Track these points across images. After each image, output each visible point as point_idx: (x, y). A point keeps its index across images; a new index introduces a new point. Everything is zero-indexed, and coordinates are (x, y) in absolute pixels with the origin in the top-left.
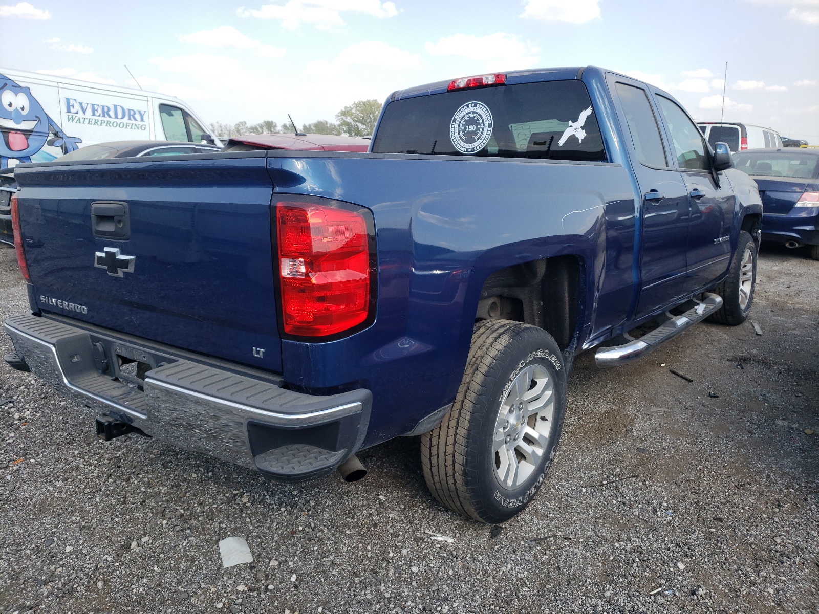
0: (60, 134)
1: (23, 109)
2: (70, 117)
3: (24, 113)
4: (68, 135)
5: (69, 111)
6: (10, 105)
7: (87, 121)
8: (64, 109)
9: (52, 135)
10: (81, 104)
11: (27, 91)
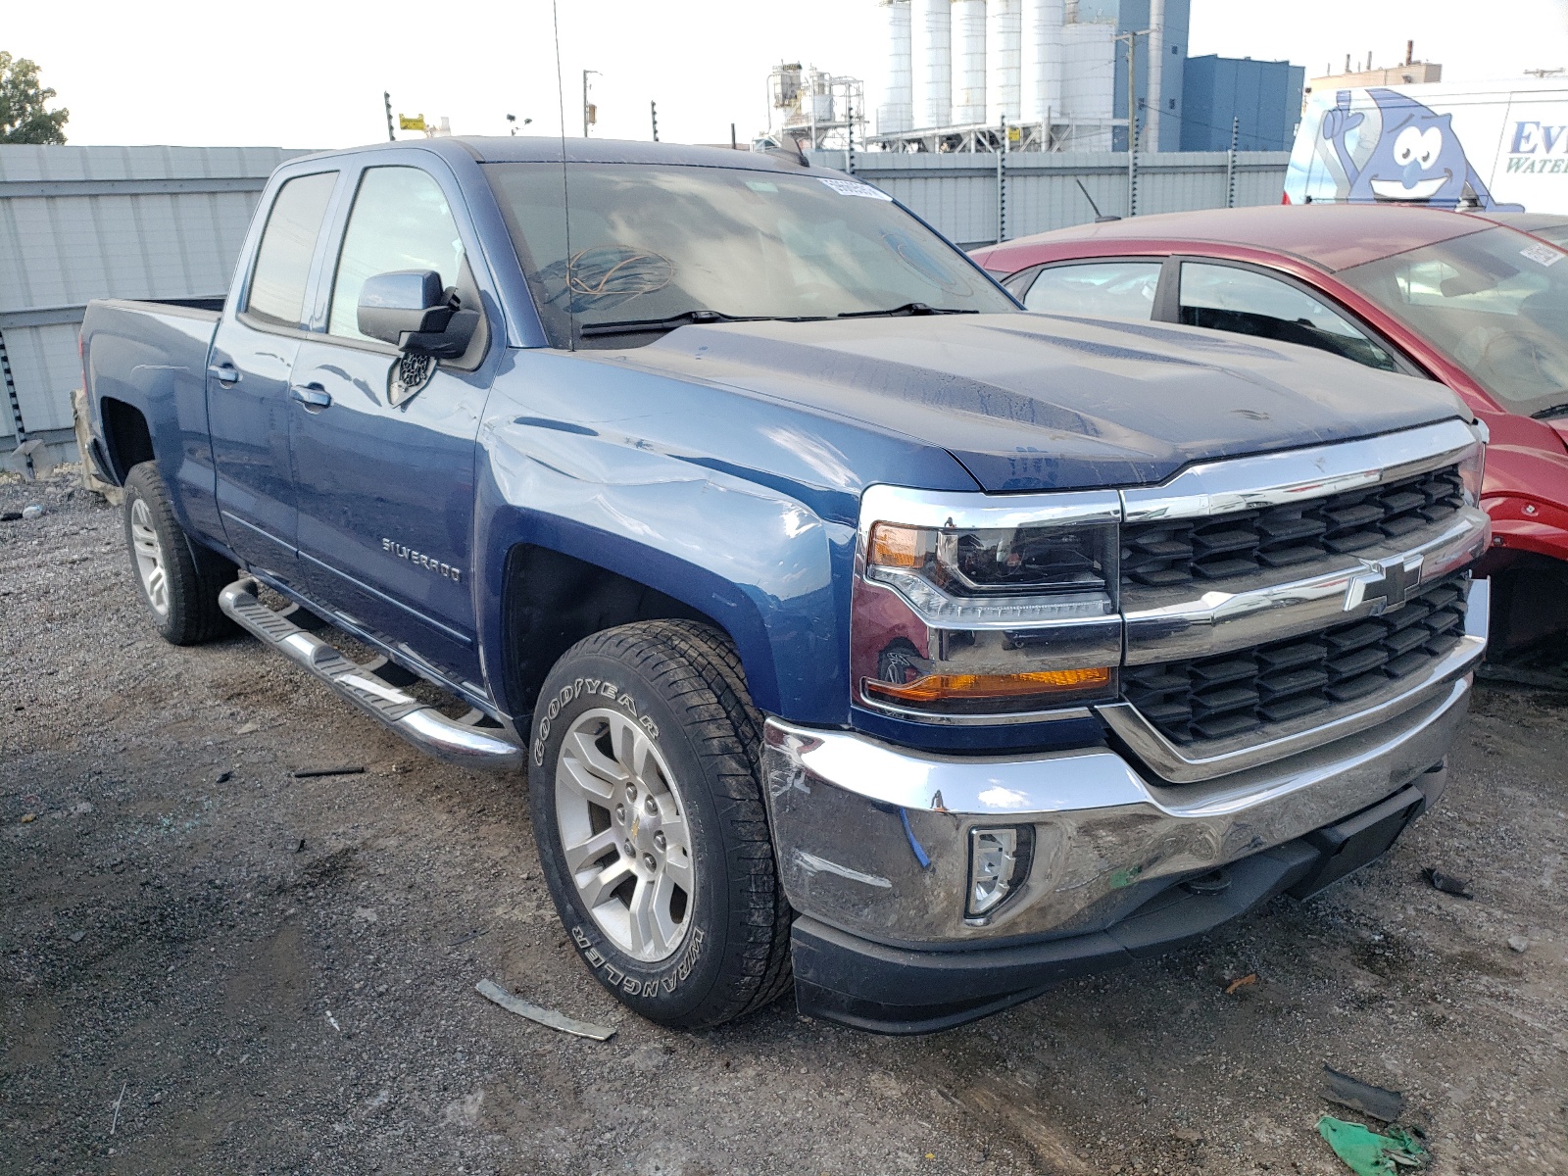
0: (1483, 201)
1: (1425, 159)
2: (1515, 161)
3: (1425, 166)
4: (1497, 201)
5: (1516, 149)
6: (1406, 155)
7: (1549, 166)
8: (1508, 144)
9: (1466, 203)
10: (1547, 130)
11: (1445, 122)
